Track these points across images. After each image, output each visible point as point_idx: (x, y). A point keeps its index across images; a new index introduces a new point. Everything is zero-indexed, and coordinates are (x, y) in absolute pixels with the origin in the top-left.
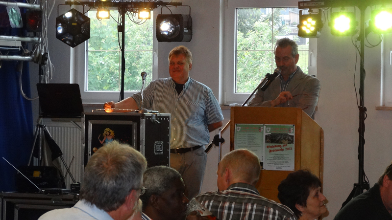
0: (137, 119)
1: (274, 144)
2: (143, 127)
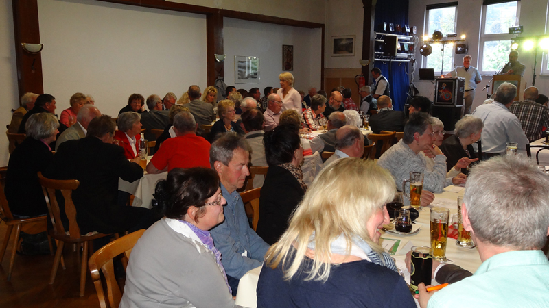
0: (455, 80)
2: (457, 83)
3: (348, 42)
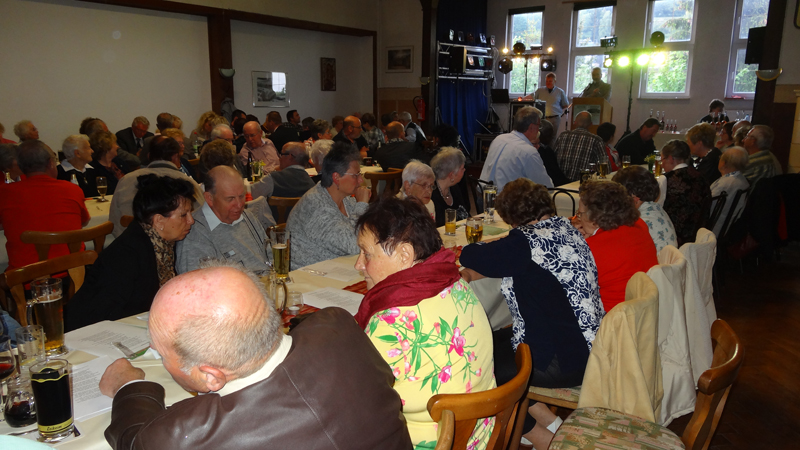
3: (405, 54)
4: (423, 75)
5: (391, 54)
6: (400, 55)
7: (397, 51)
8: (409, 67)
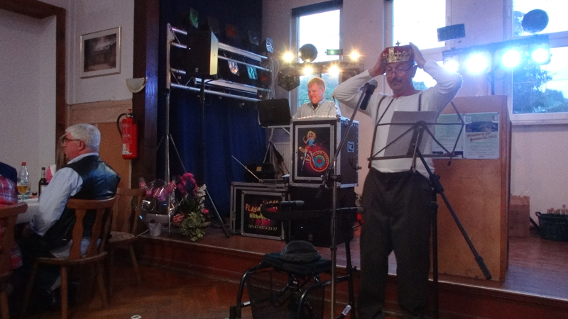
0: (334, 121)
1: (475, 133)
2: (339, 129)
3: (108, 43)
4: (135, 76)
5: (88, 44)
6: (101, 46)
7: (96, 40)
8: (113, 65)
